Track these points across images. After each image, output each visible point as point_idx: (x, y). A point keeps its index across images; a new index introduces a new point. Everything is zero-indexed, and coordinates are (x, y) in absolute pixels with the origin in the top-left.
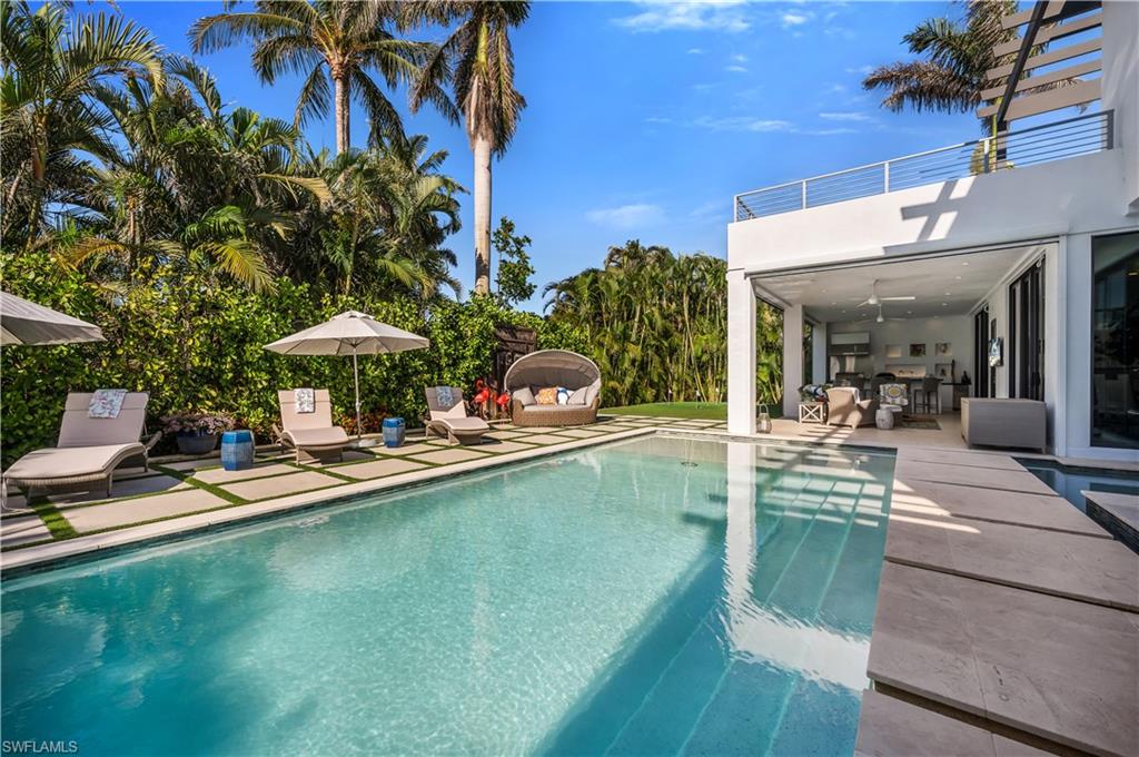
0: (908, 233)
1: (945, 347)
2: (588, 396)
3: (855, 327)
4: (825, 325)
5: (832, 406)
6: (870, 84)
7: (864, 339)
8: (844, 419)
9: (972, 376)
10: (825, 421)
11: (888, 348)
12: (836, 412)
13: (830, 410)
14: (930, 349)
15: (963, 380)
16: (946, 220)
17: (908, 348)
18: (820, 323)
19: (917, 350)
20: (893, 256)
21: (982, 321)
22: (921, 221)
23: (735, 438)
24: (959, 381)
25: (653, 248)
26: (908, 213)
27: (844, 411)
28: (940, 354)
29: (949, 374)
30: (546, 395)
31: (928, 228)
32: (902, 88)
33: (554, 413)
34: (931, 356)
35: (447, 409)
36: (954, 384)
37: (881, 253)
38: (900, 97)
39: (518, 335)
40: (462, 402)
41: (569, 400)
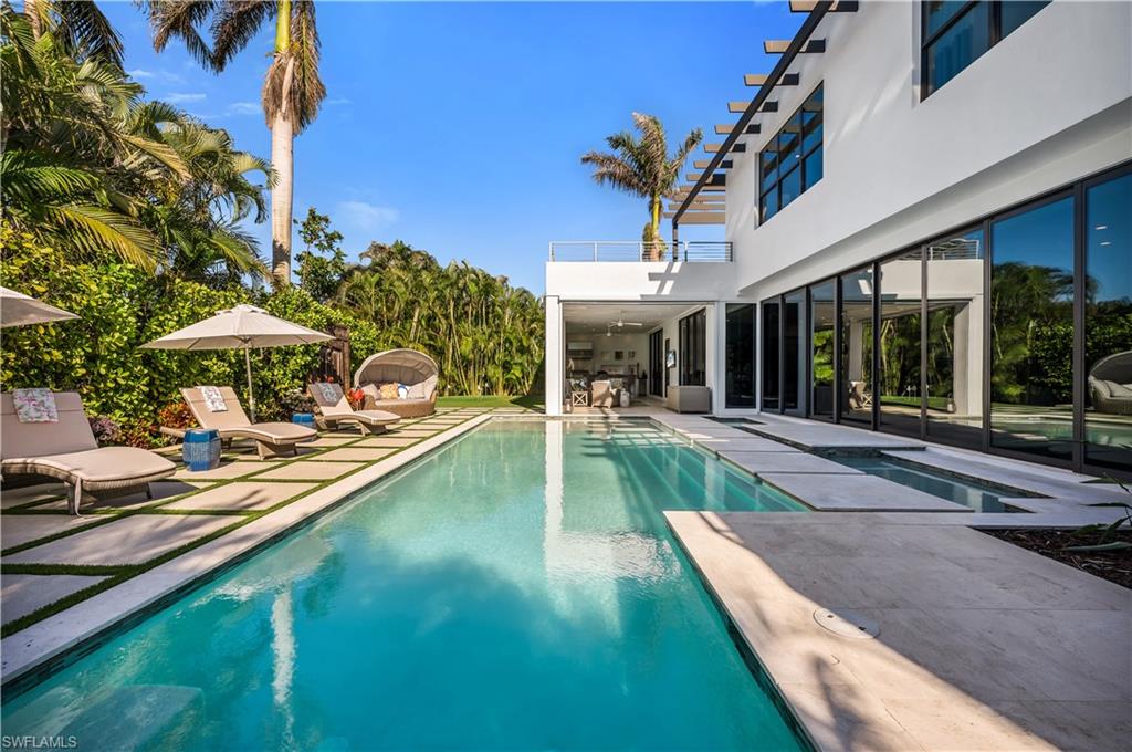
0: (651, 289)
1: (633, 354)
2: (425, 390)
3: (582, 338)
5: (595, 394)
6: (586, 160)
7: (588, 347)
8: (603, 403)
10: (589, 405)
11: (602, 353)
12: (597, 399)
13: (594, 396)
14: (626, 355)
15: (643, 376)
16: (670, 284)
17: (614, 355)
19: (619, 355)
20: (645, 301)
21: (656, 338)
22: (658, 283)
23: (553, 418)
24: (641, 376)
25: (419, 253)
26: (652, 277)
27: (603, 398)
28: (631, 359)
29: (635, 372)
30: (387, 390)
31: (661, 287)
32: (604, 170)
33: (406, 406)
34: (626, 360)
35: (334, 405)
37: (639, 298)
38: (602, 176)
39: (336, 331)
40: (344, 397)
41: (407, 395)
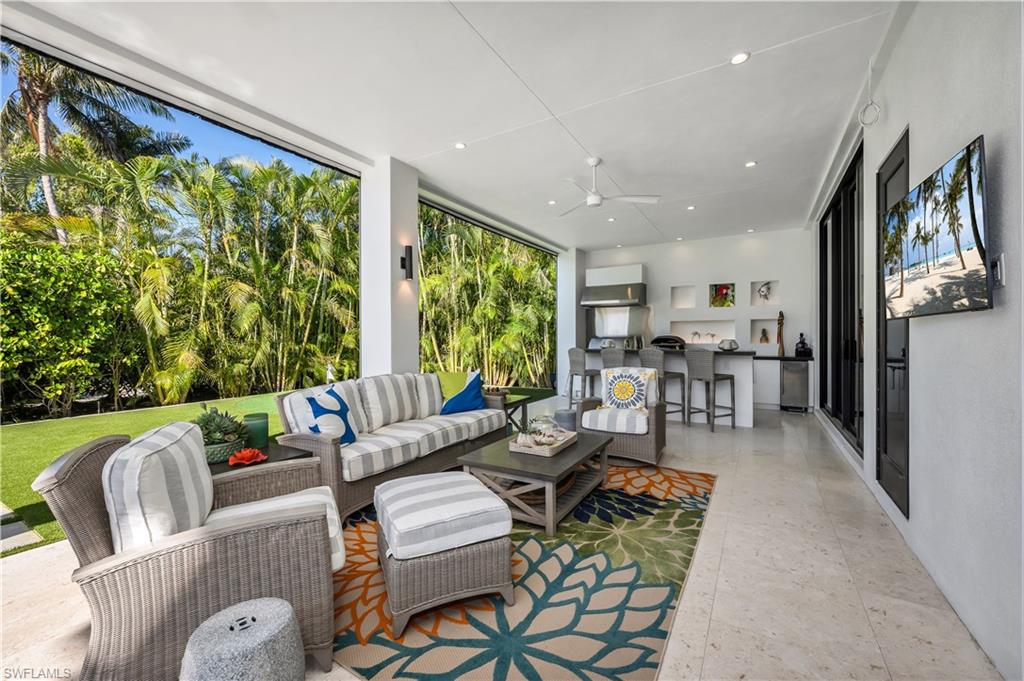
1: (766, 289)
3: (625, 256)
4: (573, 253)
7: (634, 276)
9: (814, 344)
11: (674, 293)
14: (742, 293)
15: (798, 352)
17: (706, 294)
18: (566, 250)
19: (721, 293)
24: (791, 352)
28: (760, 301)
29: (773, 337)
34: (744, 307)
36: (782, 358)
